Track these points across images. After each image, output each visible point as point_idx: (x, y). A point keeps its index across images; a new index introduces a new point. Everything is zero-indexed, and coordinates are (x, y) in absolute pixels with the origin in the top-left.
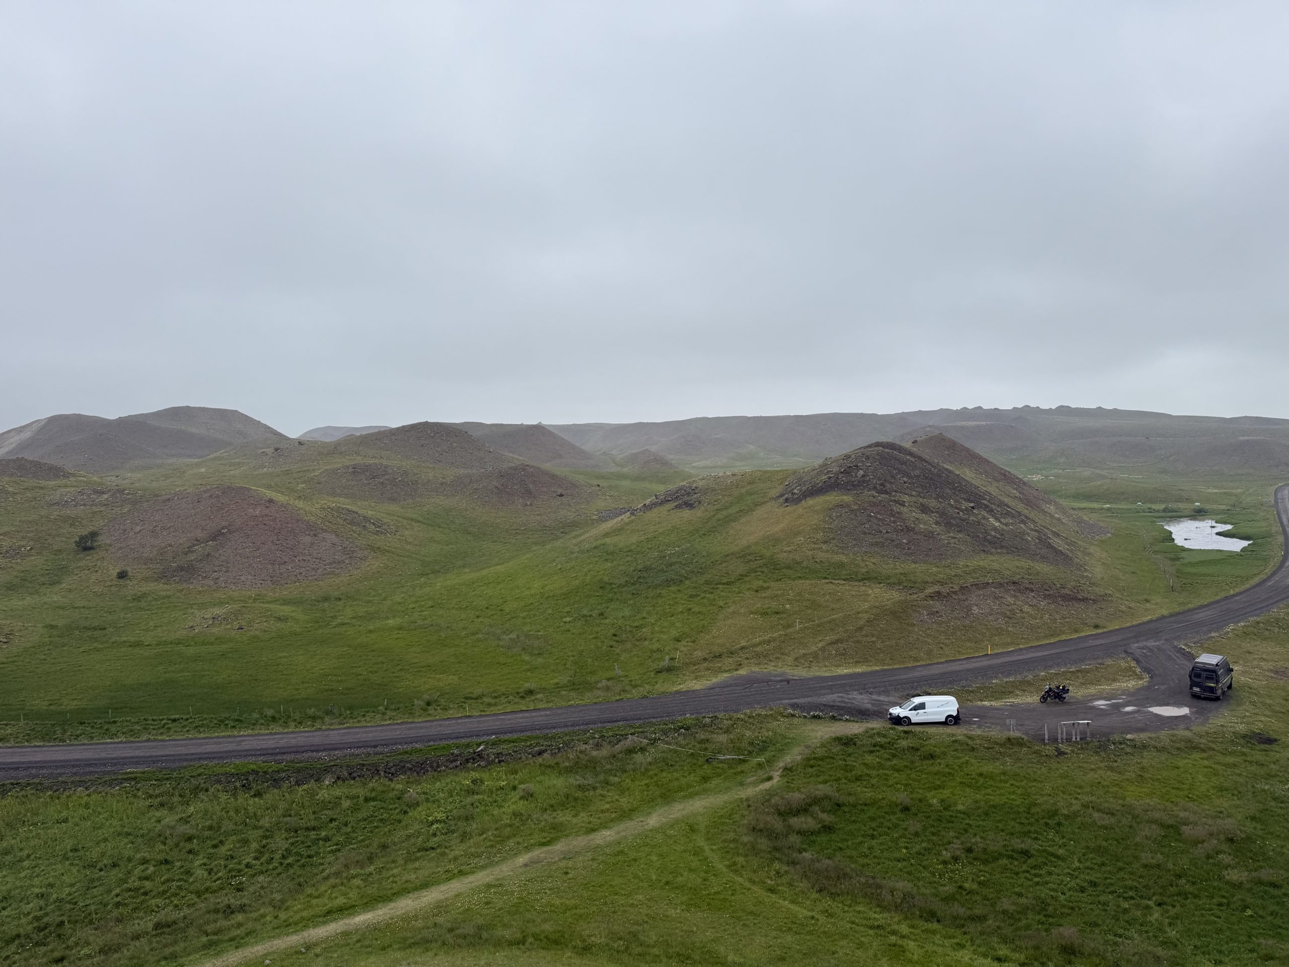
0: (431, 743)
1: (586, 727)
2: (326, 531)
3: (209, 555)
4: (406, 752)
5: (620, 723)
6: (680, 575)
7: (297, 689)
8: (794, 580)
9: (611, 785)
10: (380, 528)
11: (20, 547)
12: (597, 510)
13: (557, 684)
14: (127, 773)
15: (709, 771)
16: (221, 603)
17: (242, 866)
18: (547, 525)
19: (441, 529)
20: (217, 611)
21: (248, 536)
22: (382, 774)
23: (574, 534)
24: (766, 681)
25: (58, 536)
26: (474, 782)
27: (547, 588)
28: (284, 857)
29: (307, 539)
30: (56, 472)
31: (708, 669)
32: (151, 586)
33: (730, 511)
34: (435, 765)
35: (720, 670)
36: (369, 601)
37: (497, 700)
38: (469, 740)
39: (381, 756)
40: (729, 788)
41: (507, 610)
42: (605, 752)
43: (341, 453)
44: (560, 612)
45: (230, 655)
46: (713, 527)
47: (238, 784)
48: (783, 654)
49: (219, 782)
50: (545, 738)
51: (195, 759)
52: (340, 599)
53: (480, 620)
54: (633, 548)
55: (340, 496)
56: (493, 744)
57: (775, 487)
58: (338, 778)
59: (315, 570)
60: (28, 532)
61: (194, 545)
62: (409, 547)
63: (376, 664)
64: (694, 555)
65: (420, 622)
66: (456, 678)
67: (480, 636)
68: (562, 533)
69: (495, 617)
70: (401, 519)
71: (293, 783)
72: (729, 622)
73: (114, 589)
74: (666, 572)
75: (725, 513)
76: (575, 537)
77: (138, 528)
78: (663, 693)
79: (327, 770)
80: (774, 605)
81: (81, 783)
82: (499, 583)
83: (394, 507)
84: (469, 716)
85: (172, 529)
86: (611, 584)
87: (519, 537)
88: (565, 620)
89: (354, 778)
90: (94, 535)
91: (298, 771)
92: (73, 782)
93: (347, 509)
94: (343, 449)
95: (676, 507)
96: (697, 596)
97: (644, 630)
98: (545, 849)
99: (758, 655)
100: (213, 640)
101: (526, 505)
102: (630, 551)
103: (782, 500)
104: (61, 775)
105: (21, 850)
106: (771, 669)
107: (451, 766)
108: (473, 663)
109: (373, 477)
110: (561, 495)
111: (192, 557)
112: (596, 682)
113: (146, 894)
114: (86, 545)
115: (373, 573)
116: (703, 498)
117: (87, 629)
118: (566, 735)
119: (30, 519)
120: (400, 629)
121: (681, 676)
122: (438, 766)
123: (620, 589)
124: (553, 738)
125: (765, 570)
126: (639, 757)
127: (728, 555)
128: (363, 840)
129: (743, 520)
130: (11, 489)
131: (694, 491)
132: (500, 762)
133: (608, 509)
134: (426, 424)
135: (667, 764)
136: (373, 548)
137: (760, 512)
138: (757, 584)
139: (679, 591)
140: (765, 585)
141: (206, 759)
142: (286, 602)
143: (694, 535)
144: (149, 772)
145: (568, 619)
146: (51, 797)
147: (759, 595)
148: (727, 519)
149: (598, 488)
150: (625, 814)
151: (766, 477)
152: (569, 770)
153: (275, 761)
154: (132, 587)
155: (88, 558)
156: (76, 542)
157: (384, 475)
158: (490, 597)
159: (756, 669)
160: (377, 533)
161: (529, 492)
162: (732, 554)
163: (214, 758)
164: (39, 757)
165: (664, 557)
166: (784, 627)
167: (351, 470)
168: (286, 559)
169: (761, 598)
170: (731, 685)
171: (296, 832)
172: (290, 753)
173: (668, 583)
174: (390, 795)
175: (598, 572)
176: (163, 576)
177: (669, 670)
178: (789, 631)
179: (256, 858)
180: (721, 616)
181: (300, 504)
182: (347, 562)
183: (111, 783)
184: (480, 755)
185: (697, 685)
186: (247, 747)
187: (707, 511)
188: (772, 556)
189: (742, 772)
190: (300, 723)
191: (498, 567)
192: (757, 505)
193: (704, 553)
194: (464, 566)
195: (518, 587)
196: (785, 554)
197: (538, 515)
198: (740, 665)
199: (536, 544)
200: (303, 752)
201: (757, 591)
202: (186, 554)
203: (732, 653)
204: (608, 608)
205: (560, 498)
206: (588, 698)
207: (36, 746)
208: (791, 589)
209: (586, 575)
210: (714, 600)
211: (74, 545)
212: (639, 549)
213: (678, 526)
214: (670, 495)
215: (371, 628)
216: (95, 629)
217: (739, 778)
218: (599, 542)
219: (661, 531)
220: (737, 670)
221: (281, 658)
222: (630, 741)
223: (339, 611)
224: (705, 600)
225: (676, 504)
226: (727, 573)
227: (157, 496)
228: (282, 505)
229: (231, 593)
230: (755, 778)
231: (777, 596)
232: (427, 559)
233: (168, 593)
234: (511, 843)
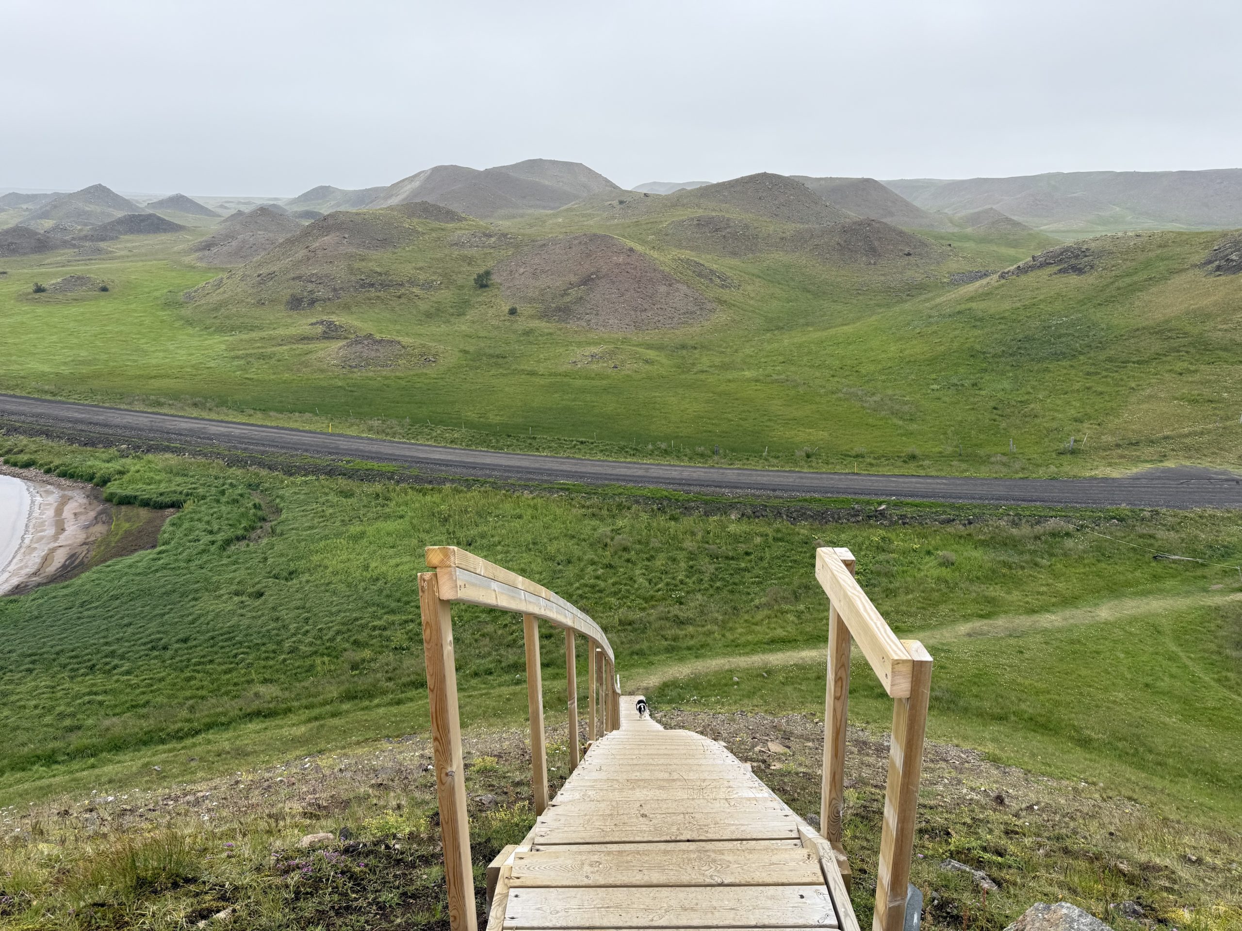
0: (830, 495)
1: (997, 502)
2: (678, 282)
3: (581, 298)
4: (806, 500)
5: (1038, 503)
6: (1072, 349)
7: (678, 427)
8: (1232, 364)
9: (1041, 567)
10: (725, 283)
11: (433, 281)
12: (948, 273)
13: (940, 453)
14: (560, 484)
15: (1160, 570)
16: (595, 343)
17: (677, 582)
18: (892, 285)
19: (781, 286)
20: (594, 350)
21: (613, 283)
22: (785, 517)
23: (923, 297)
24: (1205, 477)
25: (460, 273)
26: (883, 539)
27: (907, 352)
28: (711, 580)
29: (663, 289)
30: (451, 216)
31: (1122, 457)
32: (535, 324)
33: (1135, 278)
34: (836, 516)
35: (1138, 460)
36: (723, 352)
37: (878, 461)
38: (868, 498)
39: (781, 500)
40: (1189, 592)
41: (864, 371)
42: (1025, 530)
43: (683, 205)
44: (925, 378)
45: (611, 390)
46: (1112, 297)
47: (655, 507)
48: (1221, 449)
49: (637, 502)
50: (952, 506)
51: (614, 479)
52: (695, 348)
53: (836, 379)
54: (1006, 315)
55: (686, 248)
56: (895, 505)
57: (1197, 252)
58: (743, 515)
59: (672, 318)
60: (437, 268)
61: (569, 289)
62: (752, 302)
63: (744, 411)
64: (1089, 327)
65: (775, 377)
66: (826, 434)
67: (841, 395)
68: (908, 295)
69: (851, 378)
70: (742, 274)
71: (702, 513)
72: (1145, 406)
73: (507, 323)
74: (1054, 344)
75: (1128, 280)
76: (927, 300)
77: (522, 270)
78: (1075, 477)
79: (732, 506)
80: (1207, 392)
81: (526, 487)
82: (850, 344)
83: (734, 262)
84: (857, 474)
85: (550, 273)
86: (984, 353)
87: (861, 298)
88: (932, 387)
89: (758, 517)
90: (488, 273)
91: (706, 503)
92: (519, 485)
93: (695, 262)
94: (685, 201)
95: (1060, 271)
96: (1097, 373)
97: (1032, 406)
98: (986, 621)
99: (1188, 448)
100: (593, 375)
101: (870, 263)
102: (1002, 318)
103: (1210, 267)
104: (509, 477)
105: (492, 536)
106: (1205, 464)
107: (854, 520)
108: (840, 421)
109: (717, 230)
110: (909, 254)
111: (567, 299)
112: (989, 456)
113: (600, 591)
114: (483, 282)
115: (722, 326)
116: (1096, 262)
117: (491, 356)
118: (975, 507)
119: (438, 256)
120: (757, 381)
121: (1090, 461)
122: (839, 518)
123: (997, 360)
124: (959, 508)
125: (1192, 350)
126: (1069, 543)
127: (1138, 330)
128: (783, 578)
129: (1154, 290)
130: (420, 229)
131: (1085, 253)
132: (904, 524)
133: (961, 271)
134: (764, 177)
135: (1103, 555)
136: (721, 302)
137: (1177, 281)
138: (1179, 366)
139: (1072, 366)
140: (1192, 368)
141: (624, 480)
142: (650, 347)
143: (1085, 304)
144: (579, 485)
145: (935, 387)
146: (505, 495)
147: (1185, 379)
148: (1131, 288)
149: (949, 248)
150: (1068, 601)
151: (1182, 239)
152: (984, 544)
153: (684, 491)
154: (522, 324)
155: (485, 294)
156: (475, 279)
157: (726, 228)
158: (843, 357)
159: (1188, 463)
160: (723, 286)
161: (873, 251)
162: (1144, 328)
163: (630, 481)
164: (488, 461)
165: (1050, 327)
166: (1221, 418)
167: (695, 222)
168: (646, 306)
169: (1187, 382)
170: (1159, 478)
171: (717, 558)
172: (696, 485)
173: (1058, 356)
174: (797, 539)
175: (967, 339)
176: (544, 315)
177: (1073, 452)
178: (1228, 423)
179: (687, 577)
180: (1133, 399)
181: (655, 254)
182: (698, 313)
183: (551, 490)
184: (882, 514)
185: (1115, 473)
186: (655, 475)
187: (1101, 277)
188: (1201, 334)
189: (1204, 577)
190: (691, 458)
191: (845, 328)
192: (1172, 272)
193: (1103, 326)
194: (807, 325)
195: (872, 350)
196: (1220, 333)
197: (882, 275)
198: (1165, 456)
199: (879, 305)
200: (707, 486)
201: (1181, 374)
202: (562, 296)
203: (1152, 442)
204: (982, 378)
205: (907, 258)
206: (984, 472)
207: (481, 451)
208: (1229, 375)
209: (952, 341)
210: (1122, 380)
211: (473, 282)
212: (1014, 317)
213: (1064, 294)
214: (1052, 257)
215: (731, 377)
216: (498, 356)
217: (1201, 583)
218: (963, 307)
219: (1042, 297)
220: (1161, 461)
221: (655, 397)
222: (1052, 524)
223: (696, 359)
224: (1109, 380)
225: (1059, 268)
226: (1137, 350)
227: (533, 241)
228: (640, 255)
229: (601, 334)
230: (1221, 586)
231: (1209, 381)
232: (770, 315)
233: (551, 331)
234: (944, 609)
